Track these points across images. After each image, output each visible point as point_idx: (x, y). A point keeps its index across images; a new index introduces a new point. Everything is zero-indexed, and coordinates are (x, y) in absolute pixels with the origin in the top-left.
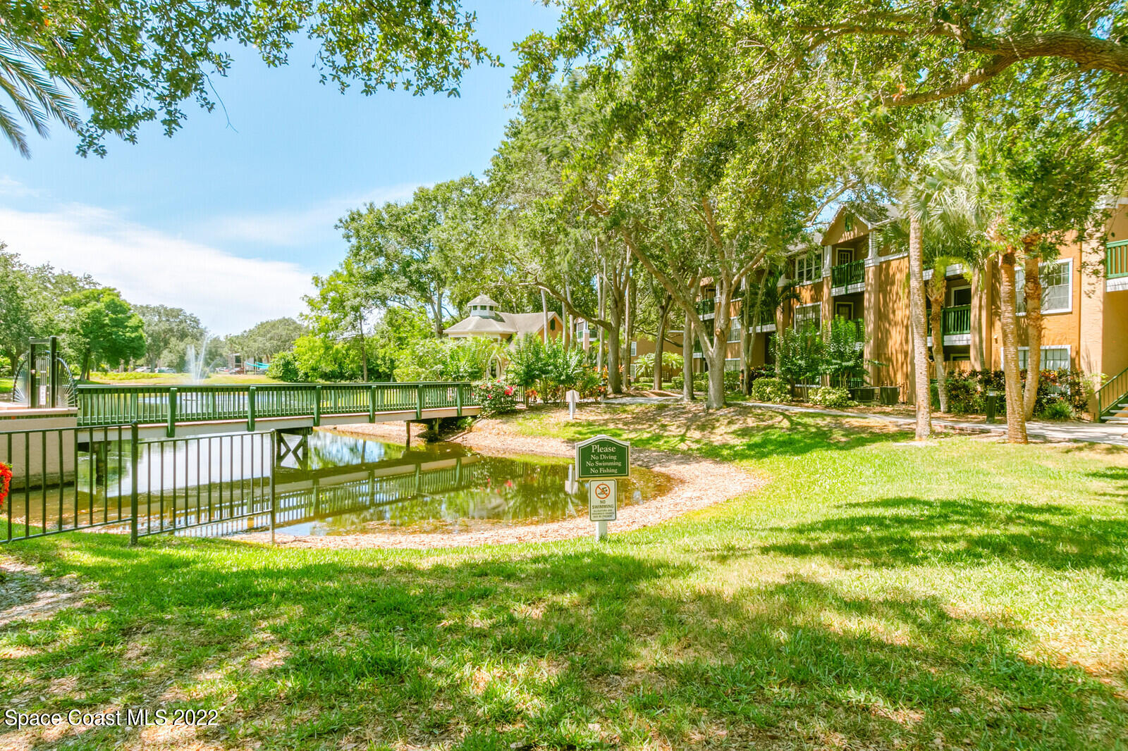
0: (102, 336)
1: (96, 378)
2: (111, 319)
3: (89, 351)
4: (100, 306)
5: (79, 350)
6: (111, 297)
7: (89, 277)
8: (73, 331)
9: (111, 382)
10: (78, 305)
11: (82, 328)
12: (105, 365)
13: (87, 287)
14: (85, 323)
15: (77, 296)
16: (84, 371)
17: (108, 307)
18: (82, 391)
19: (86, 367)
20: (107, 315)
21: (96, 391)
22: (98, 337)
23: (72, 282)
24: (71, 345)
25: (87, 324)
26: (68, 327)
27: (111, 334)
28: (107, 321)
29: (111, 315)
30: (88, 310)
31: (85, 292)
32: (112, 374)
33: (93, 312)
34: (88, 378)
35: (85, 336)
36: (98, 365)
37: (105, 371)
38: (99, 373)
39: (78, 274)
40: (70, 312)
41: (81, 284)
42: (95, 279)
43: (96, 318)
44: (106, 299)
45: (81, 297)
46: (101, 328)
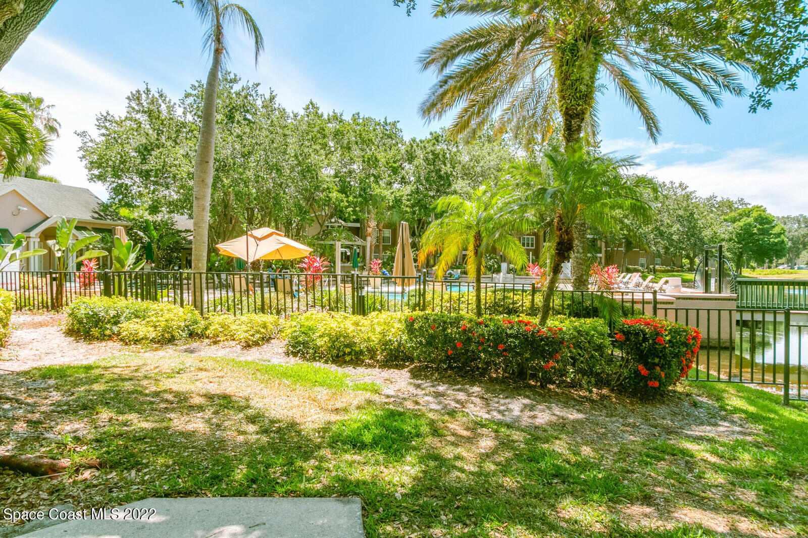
0: (751, 242)
1: (746, 273)
2: (759, 229)
3: (741, 253)
4: (750, 220)
5: (734, 253)
6: (759, 212)
7: (742, 199)
8: (730, 240)
9: (758, 276)
10: (734, 221)
11: (737, 237)
12: (753, 264)
13: (740, 207)
14: (739, 234)
15: (733, 214)
16: (737, 269)
17: (756, 220)
18: (740, 283)
19: (739, 266)
20: (756, 227)
21: (746, 283)
22: (748, 243)
23: (729, 205)
24: (729, 250)
25: (740, 234)
26: (727, 237)
27: (758, 240)
28: (755, 231)
29: (758, 226)
30: (741, 224)
31: (738, 211)
32: (758, 270)
33: (745, 225)
34: (741, 273)
35: (739, 243)
36: (748, 264)
37: (753, 268)
38: (749, 270)
39: (734, 199)
40: (728, 226)
41: (736, 206)
42: (746, 201)
43: (747, 229)
44: (755, 214)
45: (736, 215)
46: (750, 236)
